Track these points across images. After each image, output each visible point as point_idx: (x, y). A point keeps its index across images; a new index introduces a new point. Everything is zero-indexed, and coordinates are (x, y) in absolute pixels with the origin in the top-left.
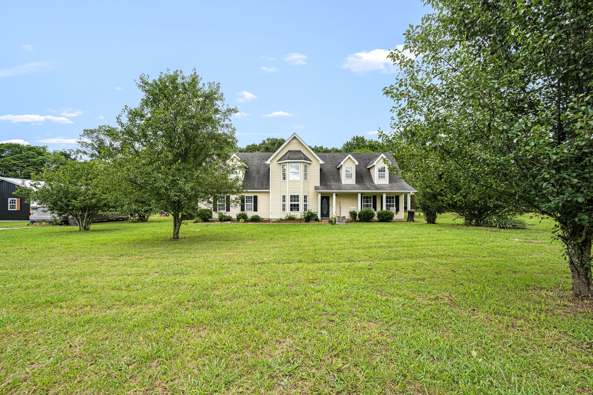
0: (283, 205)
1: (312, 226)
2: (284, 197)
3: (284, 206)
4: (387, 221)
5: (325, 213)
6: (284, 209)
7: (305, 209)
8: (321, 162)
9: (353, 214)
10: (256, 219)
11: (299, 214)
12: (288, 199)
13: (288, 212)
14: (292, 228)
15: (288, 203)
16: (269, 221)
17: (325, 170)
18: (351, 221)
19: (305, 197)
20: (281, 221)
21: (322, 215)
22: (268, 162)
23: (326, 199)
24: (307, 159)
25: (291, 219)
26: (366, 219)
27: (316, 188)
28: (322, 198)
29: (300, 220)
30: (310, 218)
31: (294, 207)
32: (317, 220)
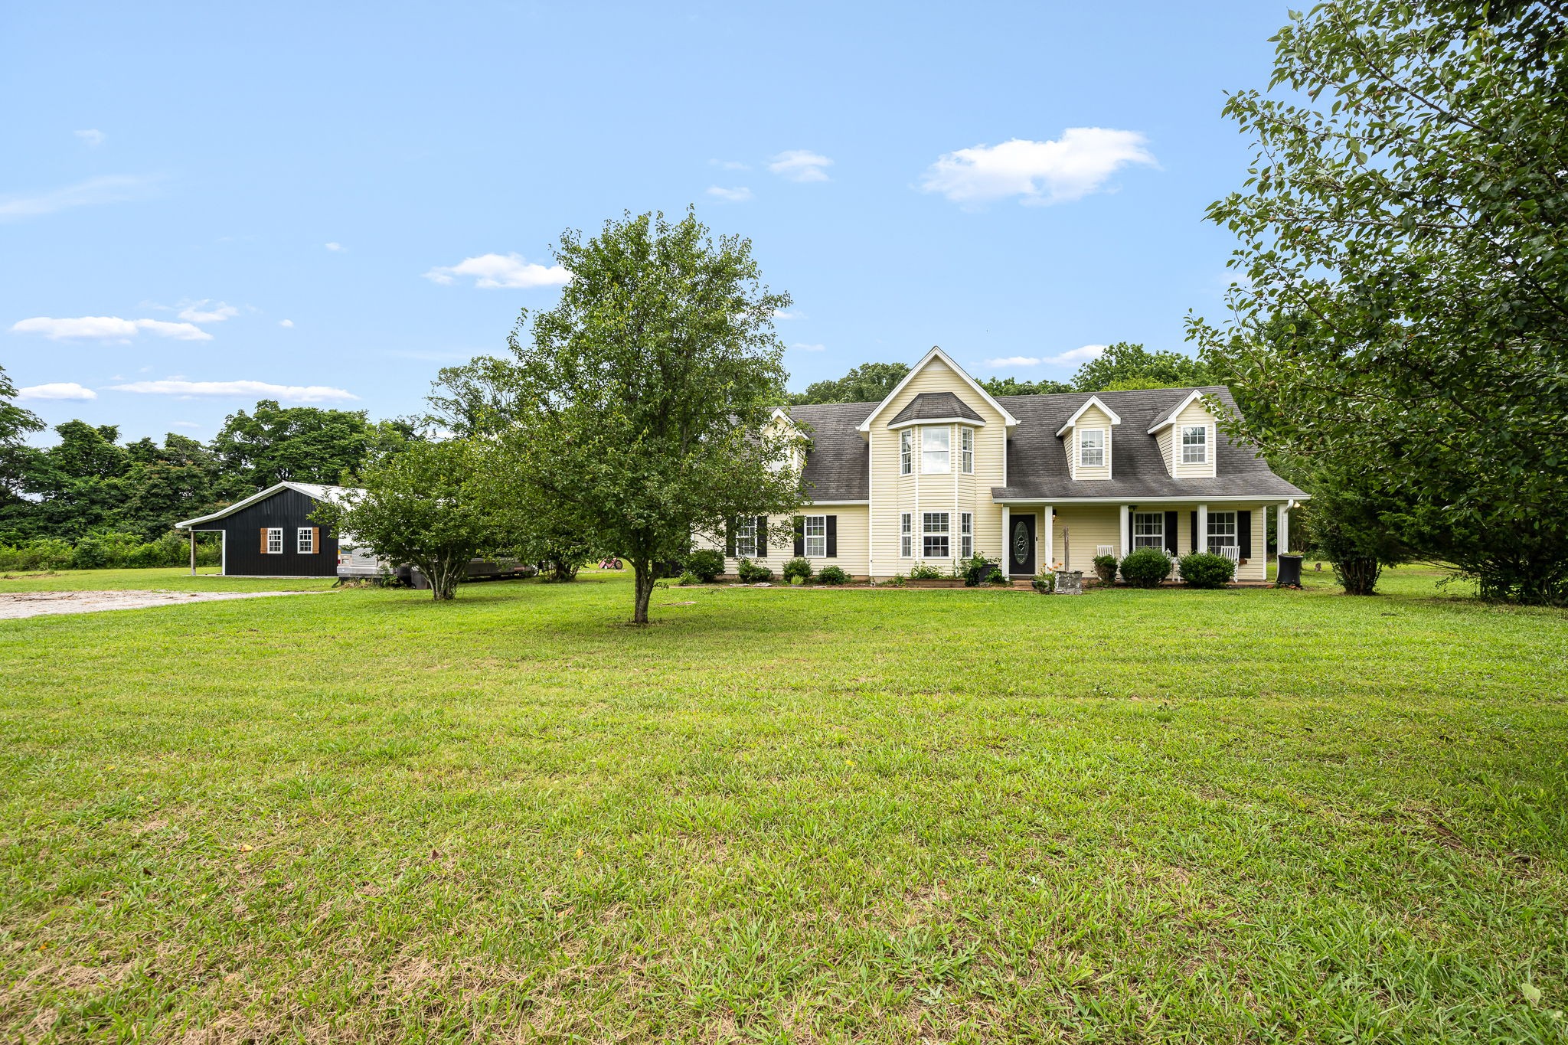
0: (904, 539)
1: (984, 597)
2: (907, 518)
3: (907, 541)
4: (1211, 587)
5: (1023, 560)
6: (907, 551)
7: (966, 551)
8: (1011, 421)
9: (1105, 566)
10: (832, 578)
11: (948, 565)
12: (918, 523)
13: (918, 559)
14: (929, 600)
15: (918, 535)
16: (867, 581)
17: (1020, 443)
18: (1099, 586)
19: (966, 518)
20: (899, 582)
21: (1014, 567)
22: (864, 427)
23: (1024, 525)
24: (969, 413)
25: (927, 578)
26: (1145, 580)
27: (996, 493)
28: (1014, 520)
29: (951, 581)
30: (978, 574)
31: (936, 546)
32: (999, 580)
